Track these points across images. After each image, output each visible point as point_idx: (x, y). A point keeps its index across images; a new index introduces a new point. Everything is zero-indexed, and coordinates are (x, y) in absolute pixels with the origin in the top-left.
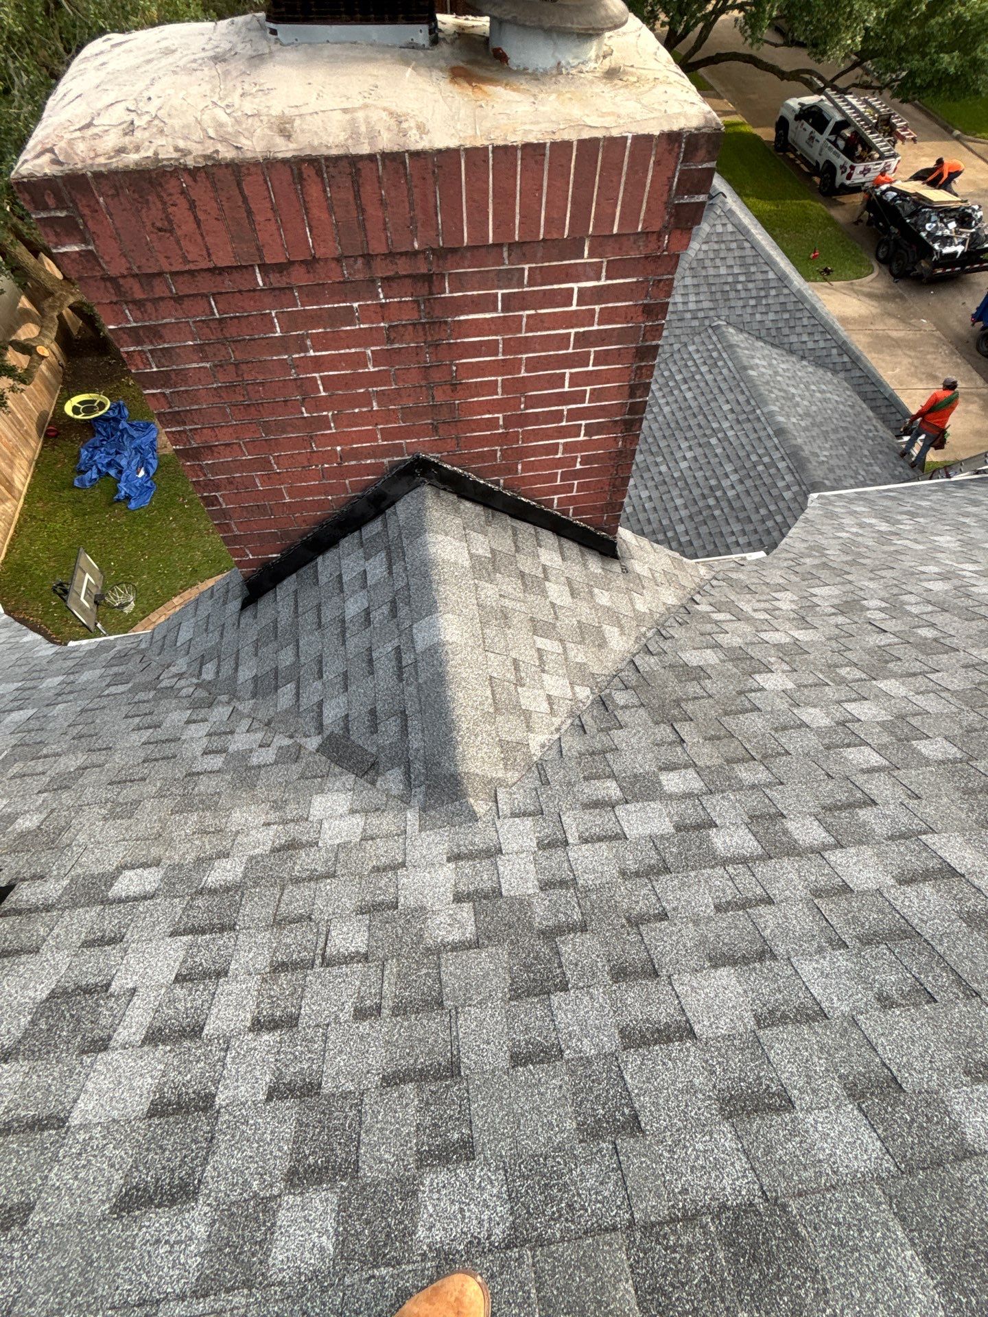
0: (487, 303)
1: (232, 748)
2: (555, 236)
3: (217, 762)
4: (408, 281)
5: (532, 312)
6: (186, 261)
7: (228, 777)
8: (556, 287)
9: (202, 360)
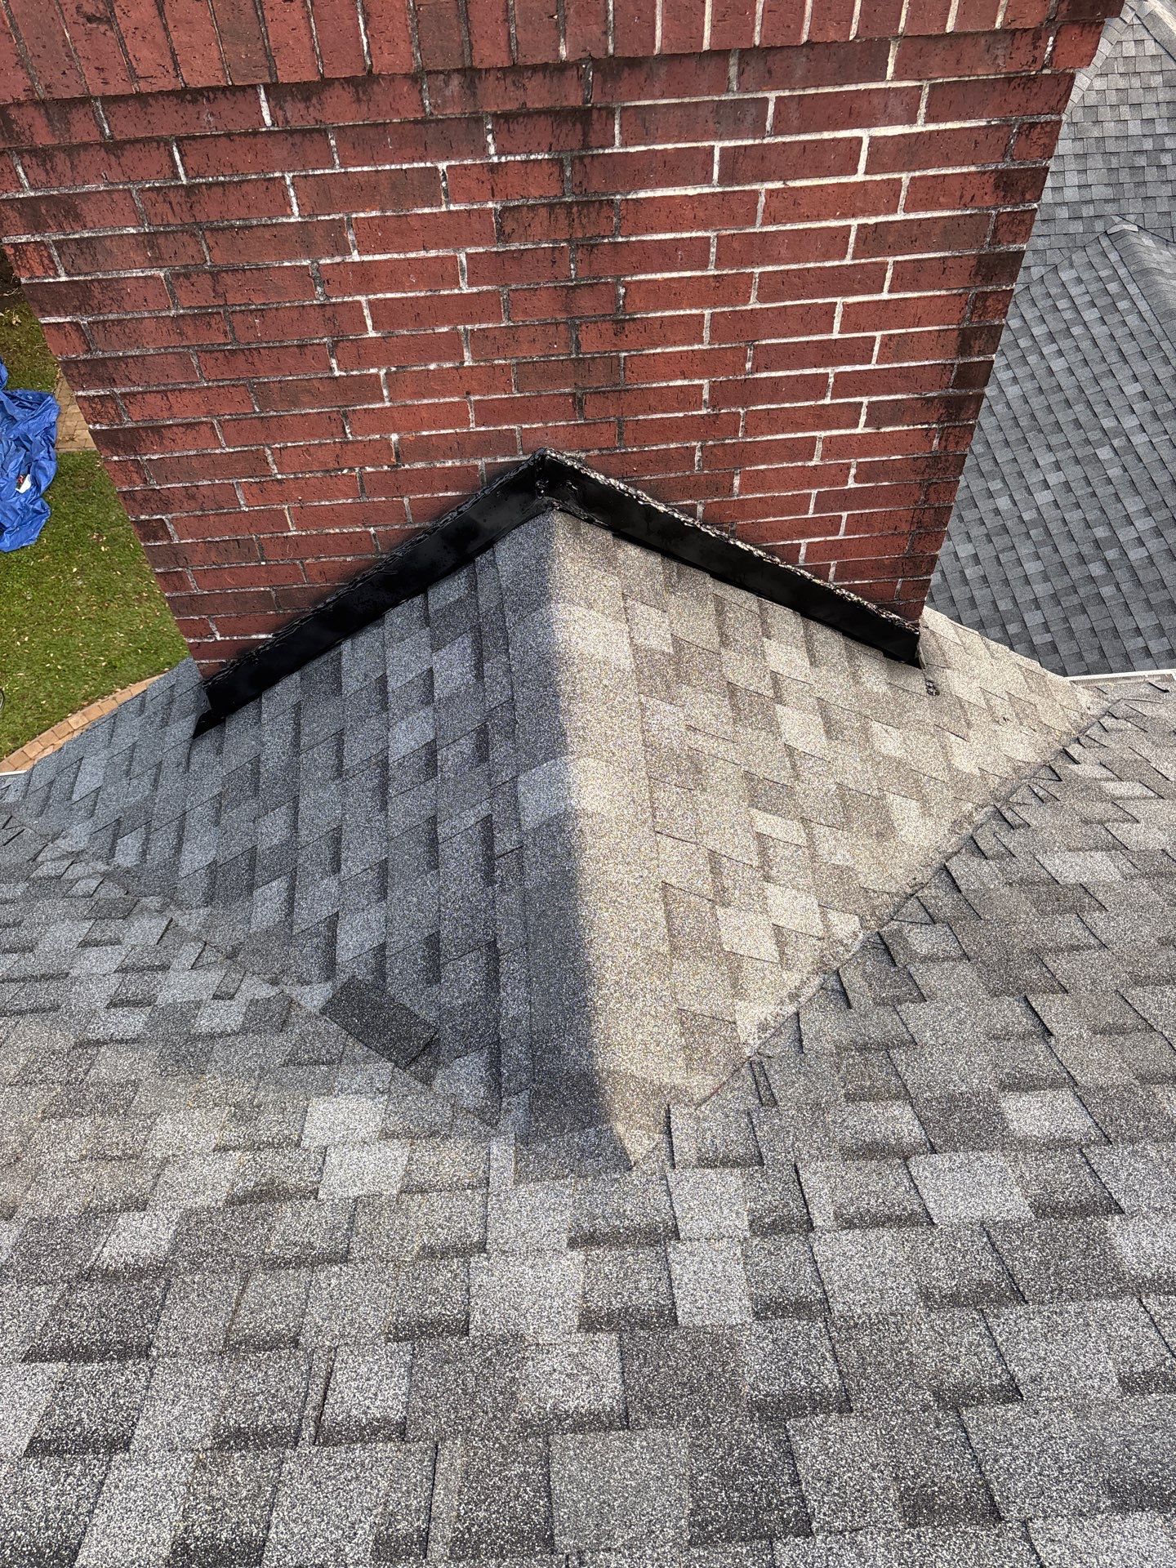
0: (693, 167)
1: (164, 997)
2: (832, 36)
3: (134, 1022)
4: (543, 123)
5: (779, 185)
6: (134, 76)
7: (152, 1053)
8: (826, 135)
9: (154, 263)
